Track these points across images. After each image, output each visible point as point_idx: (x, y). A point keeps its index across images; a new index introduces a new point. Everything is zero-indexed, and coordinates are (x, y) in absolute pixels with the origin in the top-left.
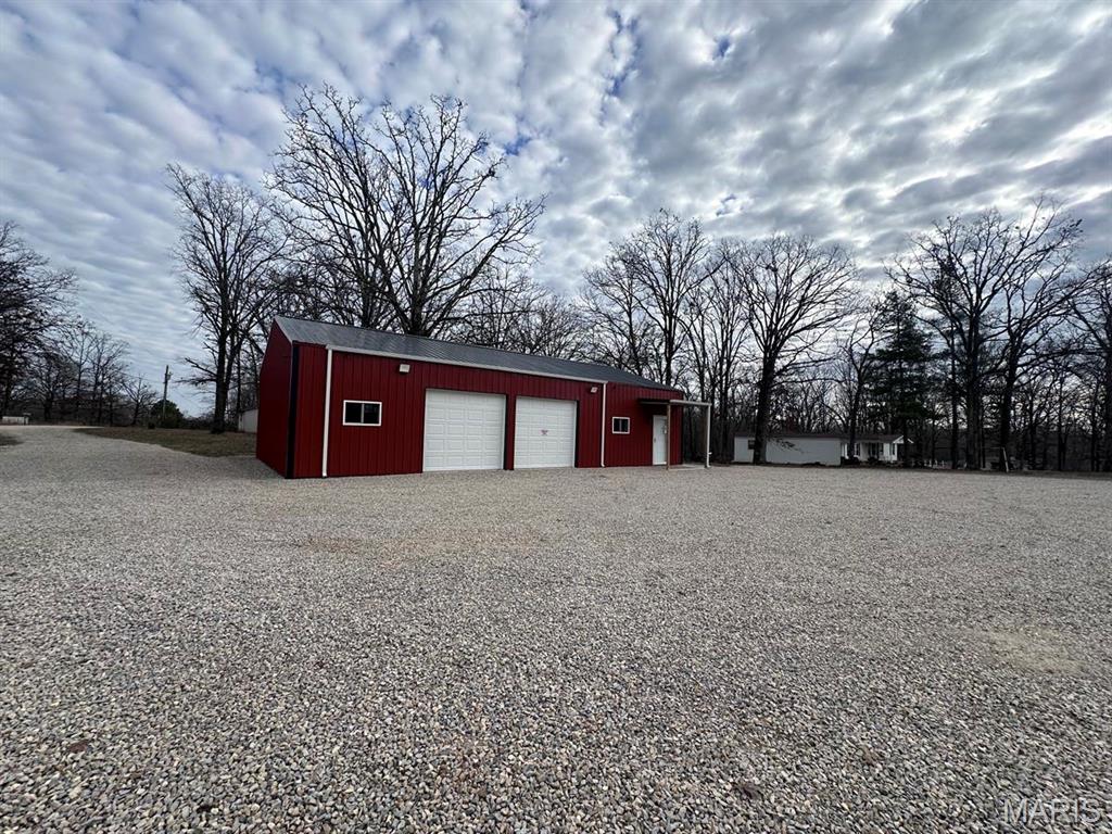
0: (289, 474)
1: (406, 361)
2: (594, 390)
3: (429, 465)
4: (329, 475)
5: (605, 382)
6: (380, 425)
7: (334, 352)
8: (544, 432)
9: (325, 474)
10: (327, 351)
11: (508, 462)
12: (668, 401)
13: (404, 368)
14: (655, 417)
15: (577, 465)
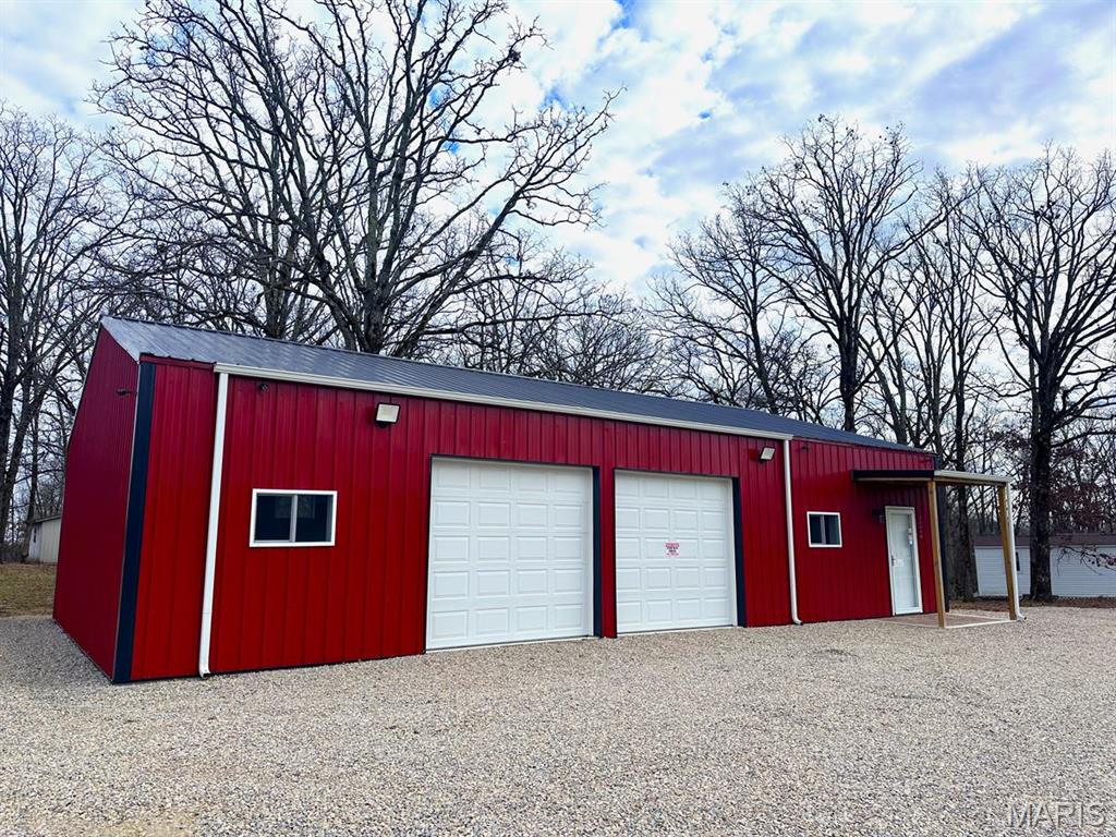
0: (123, 671)
1: (391, 398)
2: (767, 454)
3: (437, 636)
5: (787, 437)
6: (332, 543)
7: (231, 376)
8: (672, 548)
9: (204, 668)
10: (218, 375)
12: (930, 474)
13: (387, 414)
14: (890, 511)
15: (745, 619)
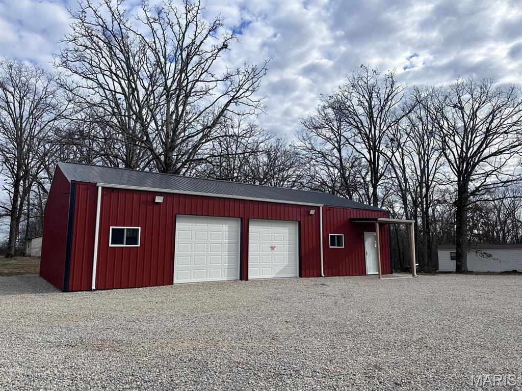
1: (160, 194)
2: (312, 212)
3: (178, 279)
4: (97, 289)
5: (321, 206)
6: (139, 246)
7: (103, 188)
8: (272, 248)
9: (94, 287)
10: (98, 187)
11: (244, 274)
12: (376, 220)
13: (159, 199)
14: (366, 234)
15: (301, 276)
